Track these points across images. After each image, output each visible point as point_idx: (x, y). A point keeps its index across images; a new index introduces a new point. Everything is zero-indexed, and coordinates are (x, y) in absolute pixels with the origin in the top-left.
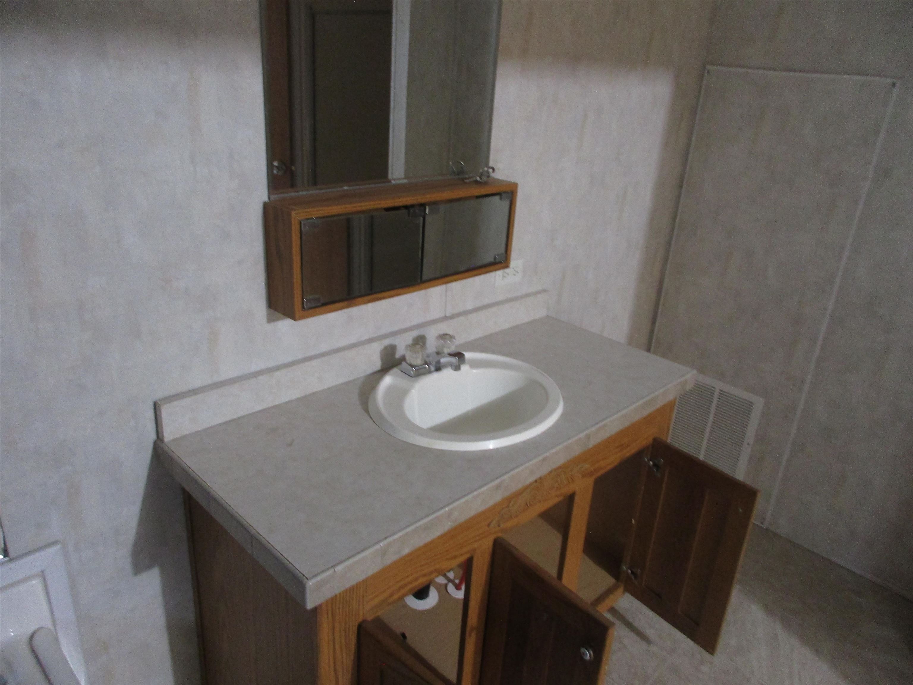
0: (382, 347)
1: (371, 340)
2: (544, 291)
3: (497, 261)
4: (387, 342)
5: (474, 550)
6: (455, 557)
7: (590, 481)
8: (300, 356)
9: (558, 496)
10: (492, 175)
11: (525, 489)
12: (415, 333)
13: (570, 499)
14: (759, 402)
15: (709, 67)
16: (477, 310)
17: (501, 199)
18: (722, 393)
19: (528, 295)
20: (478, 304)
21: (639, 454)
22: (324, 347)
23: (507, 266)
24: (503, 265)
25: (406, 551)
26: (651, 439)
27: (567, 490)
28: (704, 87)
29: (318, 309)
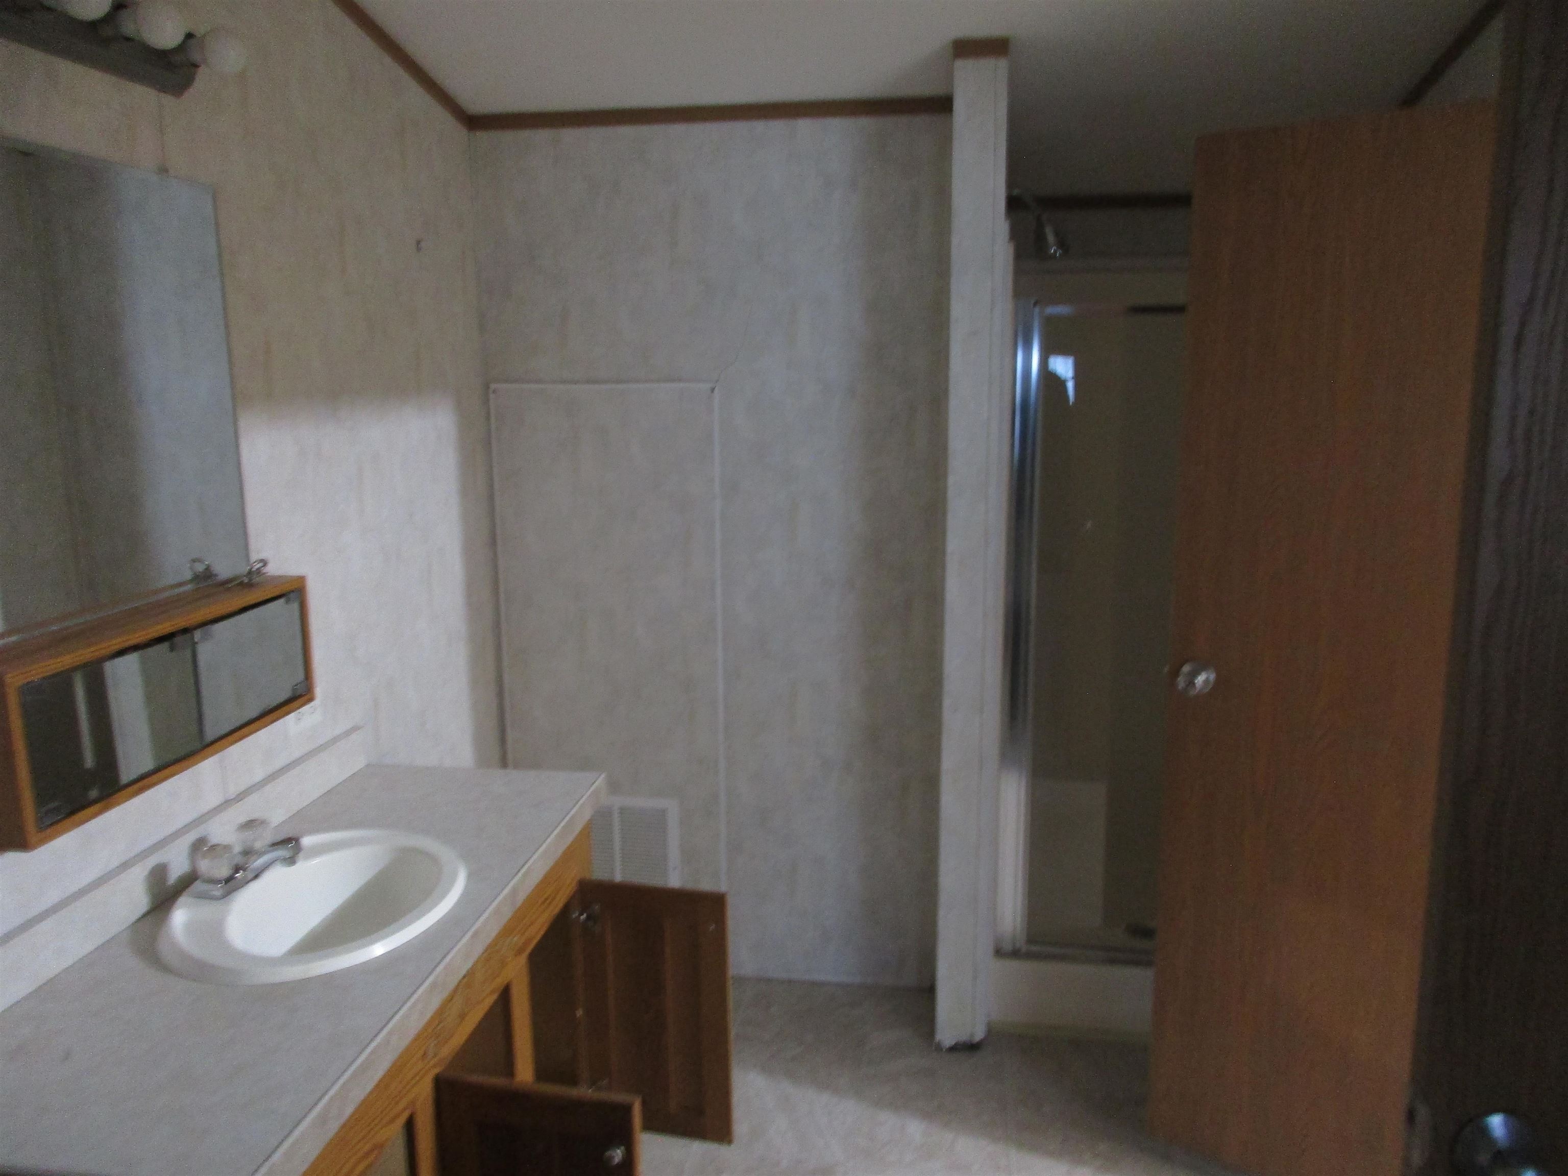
0: (146, 873)
1: (125, 866)
2: (355, 729)
3: (298, 693)
4: (152, 861)
5: (413, 1103)
6: (392, 1121)
7: (523, 959)
8: (17, 921)
9: (492, 992)
10: (265, 570)
11: (455, 991)
12: (191, 837)
13: (505, 995)
14: (672, 807)
15: (493, 386)
16: (272, 777)
17: (287, 602)
18: (622, 810)
19: (335, 740)
20: (270, 770)
21: (565, 911)
22: (53, 897)
23: (311, 699)
24: (305, 698)
25: (349, 1110)
26: (574, 884)
27: (500, 982)
28: (493, 411)
29: (59, 826)
